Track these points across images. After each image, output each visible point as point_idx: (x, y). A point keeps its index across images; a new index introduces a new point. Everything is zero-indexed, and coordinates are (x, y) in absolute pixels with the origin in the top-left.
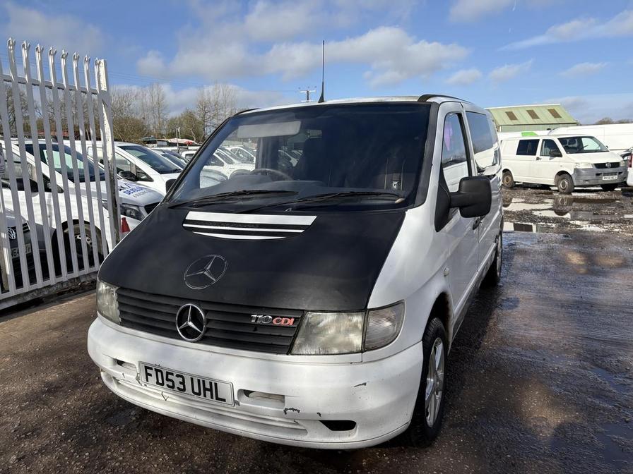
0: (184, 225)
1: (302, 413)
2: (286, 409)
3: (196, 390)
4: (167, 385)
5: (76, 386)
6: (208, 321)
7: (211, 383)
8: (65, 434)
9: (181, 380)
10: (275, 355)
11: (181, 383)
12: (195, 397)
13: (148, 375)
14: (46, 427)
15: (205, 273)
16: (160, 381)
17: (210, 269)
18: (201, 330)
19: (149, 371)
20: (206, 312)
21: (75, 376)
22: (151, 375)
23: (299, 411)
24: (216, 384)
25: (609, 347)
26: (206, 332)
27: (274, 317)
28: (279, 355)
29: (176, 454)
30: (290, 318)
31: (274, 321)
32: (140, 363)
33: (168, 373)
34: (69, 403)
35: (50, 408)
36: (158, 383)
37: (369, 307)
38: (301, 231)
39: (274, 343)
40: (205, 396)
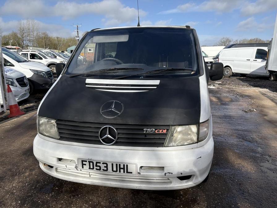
0: (86, 86)
1: (174, 174)
2: (165, 174)
3: (115, 169)
4: (96, 169)
5: (13, 176)
6: (119, 133)
7: (124, 165)
8: (21, 202)
9: (105, 165)
10: (157, 148)
11: (105, 167)
12: (114, 173)
13: (83, 165)
14: (6, 200)
15: (112, 110)
16: (92, 167)
17: (114, 107)
18: (115, 139)
19: (84, 163)
20: (117, 129)
21: (10, 170)
22: (85, 165)
23: (172, 173)
24: (127, 166)
25: (245, 133)
26: (117, 139)
27: (156, 129)
28: (158, 148)
29: (90, 203)
30: (164, 129)
31: (156, 131)
32: (78, 159)
33: (97, 163)
34: (14, 185)
35: (4, 189)
36: (90, 168)
37: (201, 121)
38: (156, 87)
39: (156, 142)
40: (120, 172)
